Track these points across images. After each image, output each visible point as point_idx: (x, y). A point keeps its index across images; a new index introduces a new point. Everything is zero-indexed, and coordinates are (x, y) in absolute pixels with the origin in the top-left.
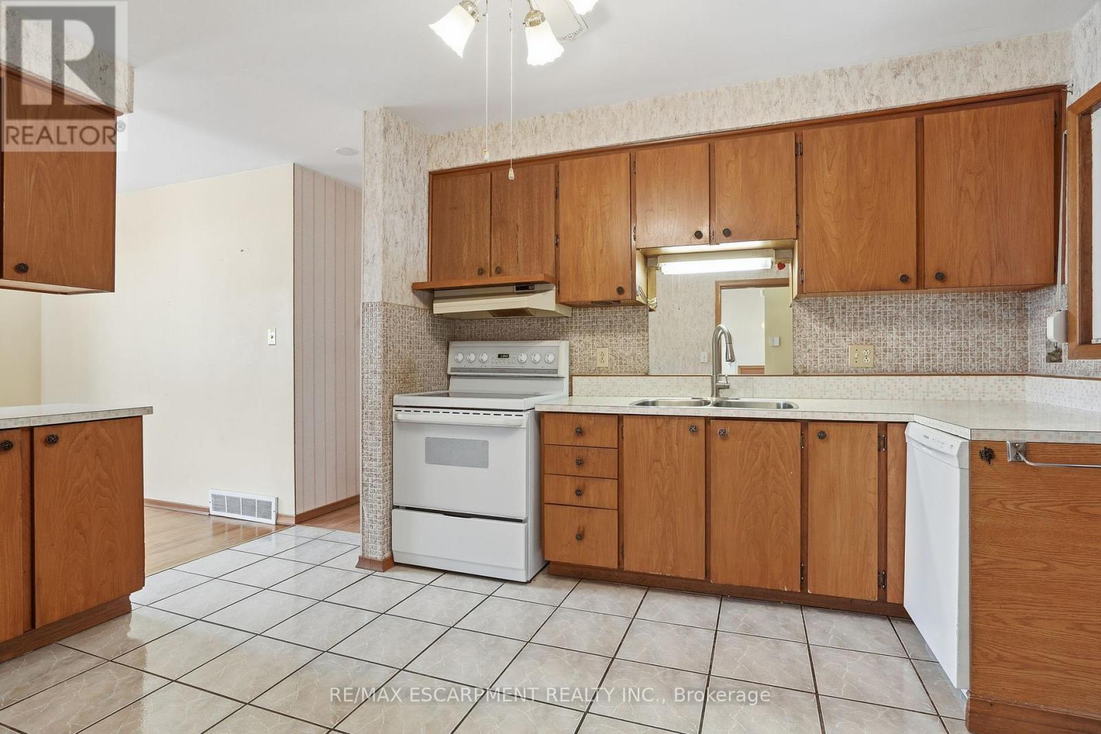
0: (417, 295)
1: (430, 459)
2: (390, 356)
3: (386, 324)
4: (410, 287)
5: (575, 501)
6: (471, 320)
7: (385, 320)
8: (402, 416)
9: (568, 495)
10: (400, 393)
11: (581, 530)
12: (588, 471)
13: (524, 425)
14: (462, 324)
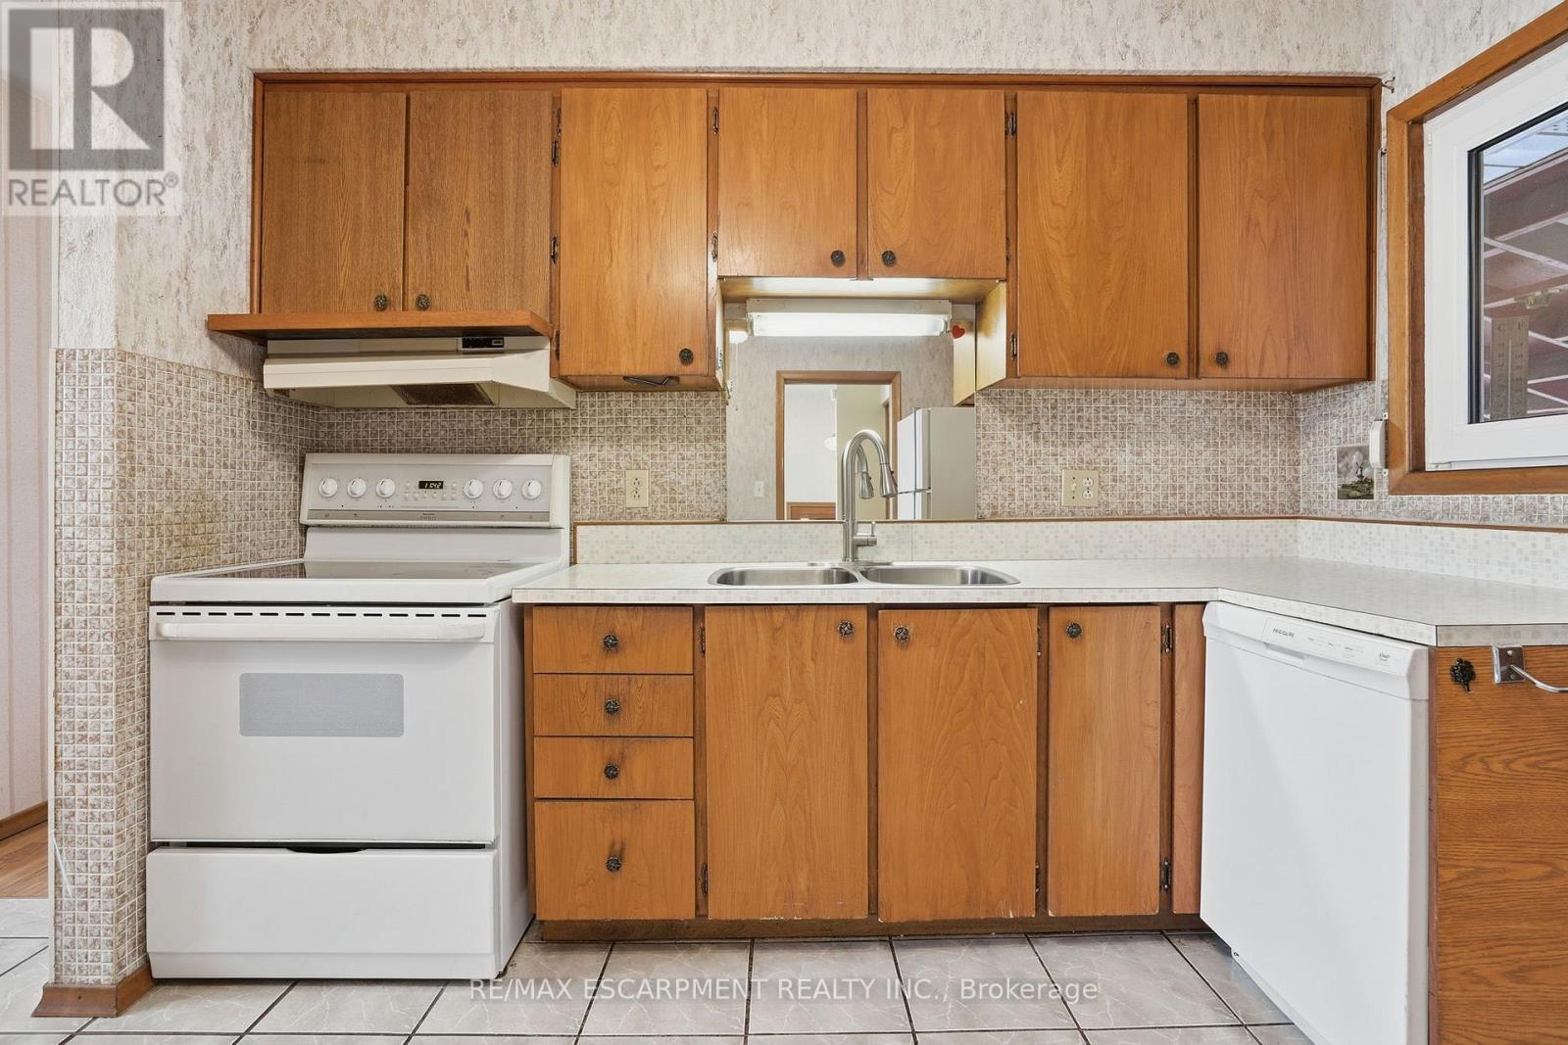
0: (222, 347)
1: (251, 725)
2: (140, 482)
3: (128, 406)
4: (201, 324)
5: (604, 788)
6: (357, 409)
7: (125, 395)
8: (175, 627)
9: (589, 779)
10: (171, 569)
11: (617, 847)
12: (631, 722)
13: (490, 637)
14: (335, 419)
